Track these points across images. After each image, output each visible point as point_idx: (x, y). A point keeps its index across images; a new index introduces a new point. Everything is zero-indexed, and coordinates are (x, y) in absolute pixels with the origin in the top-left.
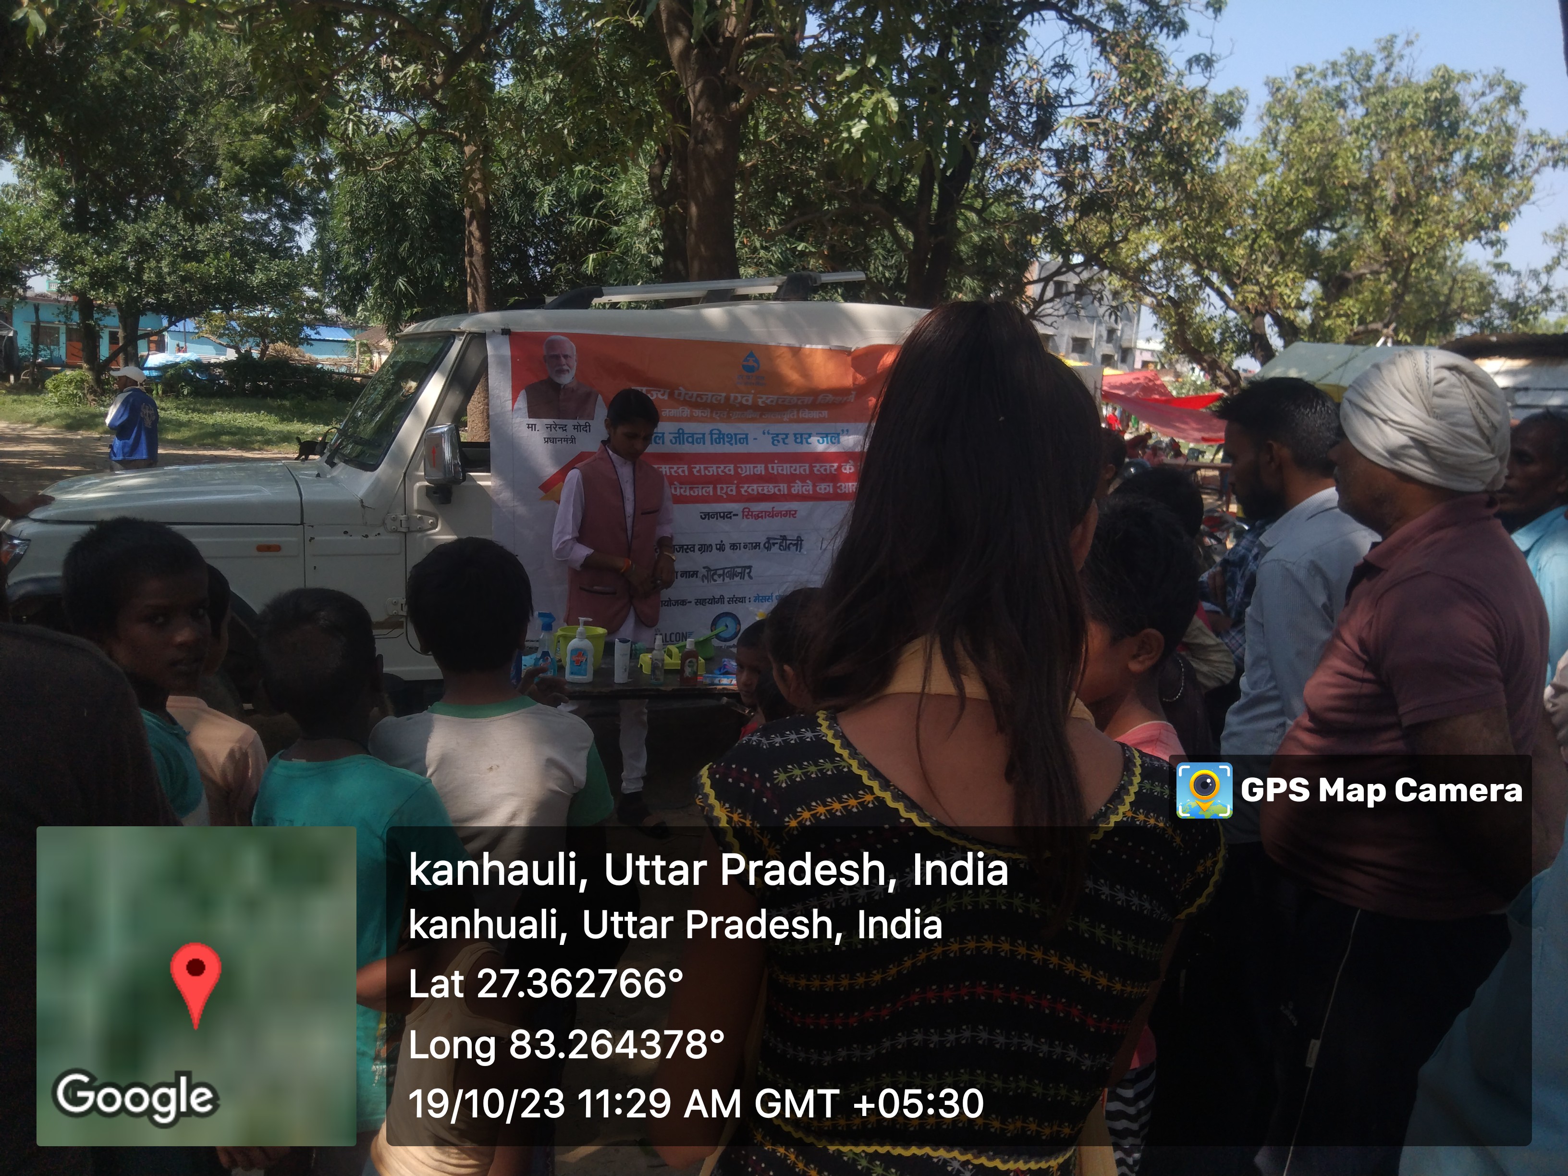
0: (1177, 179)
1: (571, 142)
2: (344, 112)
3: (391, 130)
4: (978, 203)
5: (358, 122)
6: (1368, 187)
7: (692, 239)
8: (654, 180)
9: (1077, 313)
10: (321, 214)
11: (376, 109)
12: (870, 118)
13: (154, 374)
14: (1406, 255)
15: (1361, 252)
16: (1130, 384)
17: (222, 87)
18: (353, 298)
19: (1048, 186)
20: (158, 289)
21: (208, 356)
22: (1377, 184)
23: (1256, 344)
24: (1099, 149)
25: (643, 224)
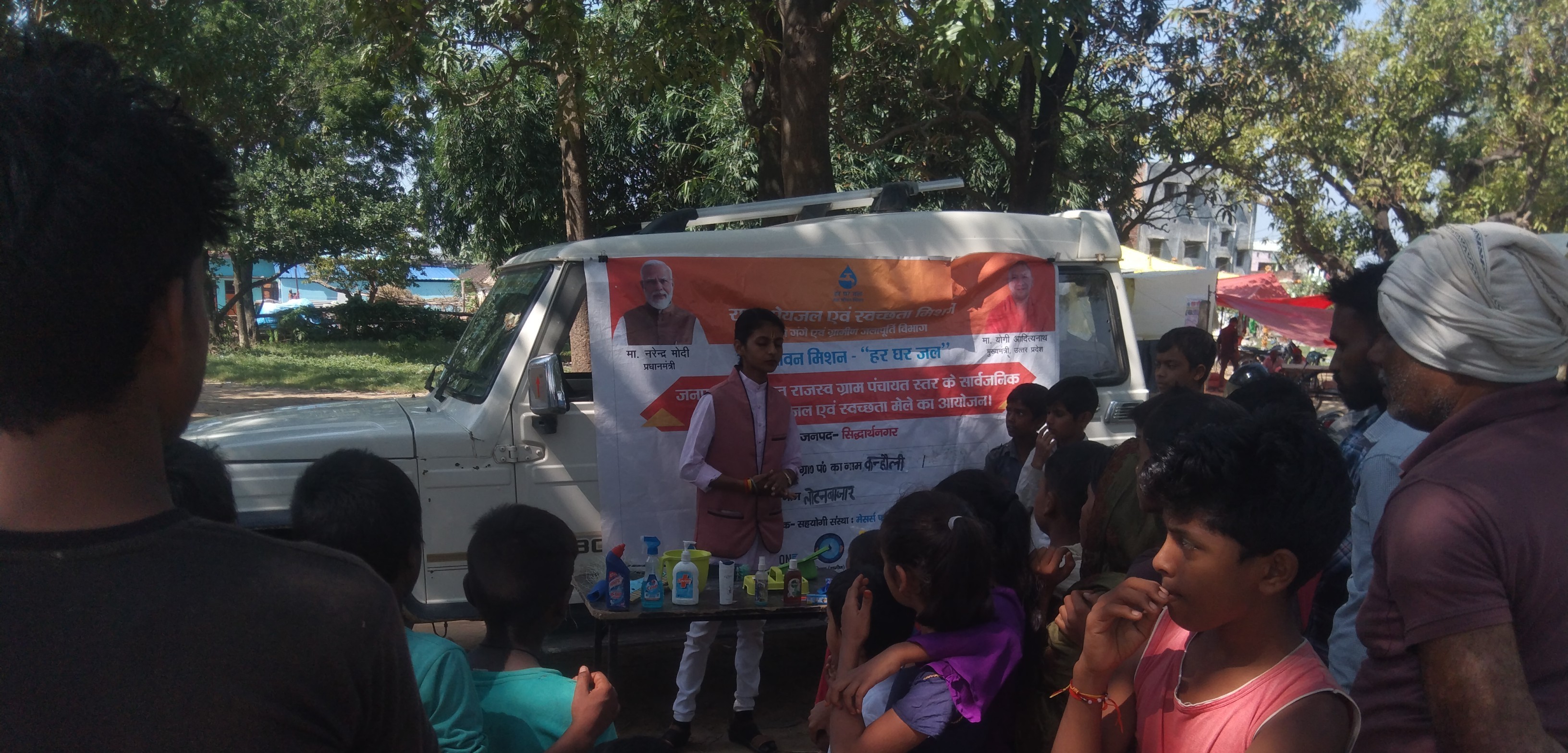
0: (1292, 70)
1: (663, 65)
2: (437, 48)
3: (485, 64)
4: (1083, 105)
5: (452, 58)
6: (1501, 67)
7: (786, 155)
8: (748, 99)
9: (1189, 215)
10: (423, 154)
11: (469, 43)
12: (965, 19)
13: (270, 320)
14: (1543, 137)
15: (1493, 137)
16: (1246, 287)
17: (320, 31)
18: (457, 236)
19: (1155, 83)
20: (268, 236)
21: (320, 301)
22: (1512, 61)
23: (1379, 241)
24: (1208, 41)
25: (736, 146)
